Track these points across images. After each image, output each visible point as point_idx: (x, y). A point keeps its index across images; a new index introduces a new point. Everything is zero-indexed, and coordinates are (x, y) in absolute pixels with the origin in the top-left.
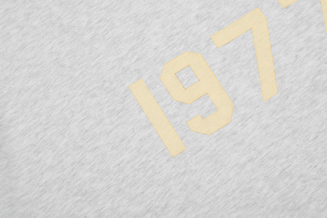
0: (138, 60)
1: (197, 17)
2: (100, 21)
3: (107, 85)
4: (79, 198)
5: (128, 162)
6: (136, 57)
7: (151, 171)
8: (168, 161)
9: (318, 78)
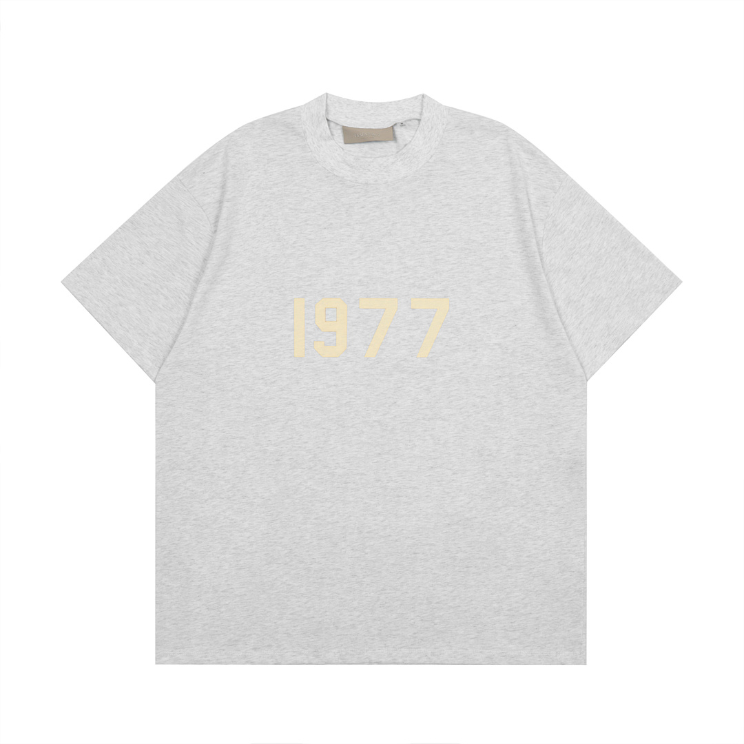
0: (310, 285)
1: (360, 281)
2: (302, 246)
3: (283, 289)
4: (229, 347)
5: (268, 344)
6: (309, 283)
7: (277, 357)
8: (291, 357)
9: (402, 362)
